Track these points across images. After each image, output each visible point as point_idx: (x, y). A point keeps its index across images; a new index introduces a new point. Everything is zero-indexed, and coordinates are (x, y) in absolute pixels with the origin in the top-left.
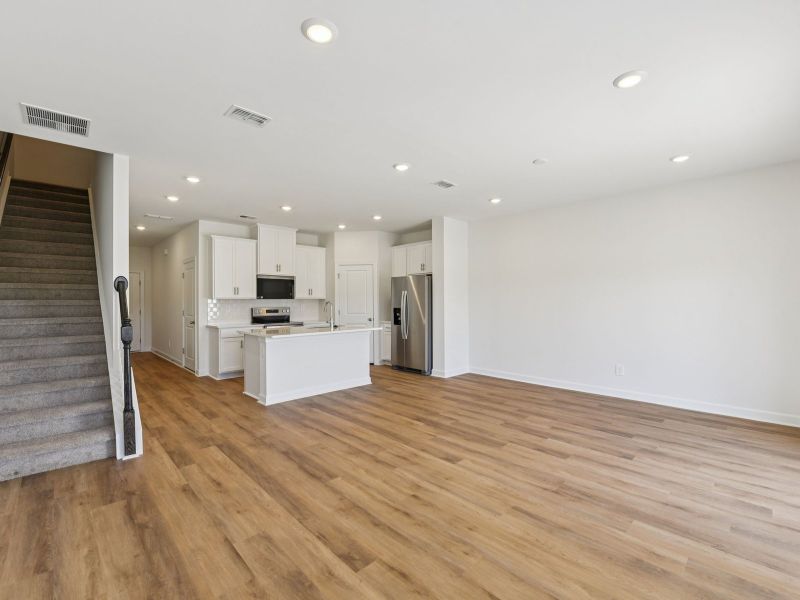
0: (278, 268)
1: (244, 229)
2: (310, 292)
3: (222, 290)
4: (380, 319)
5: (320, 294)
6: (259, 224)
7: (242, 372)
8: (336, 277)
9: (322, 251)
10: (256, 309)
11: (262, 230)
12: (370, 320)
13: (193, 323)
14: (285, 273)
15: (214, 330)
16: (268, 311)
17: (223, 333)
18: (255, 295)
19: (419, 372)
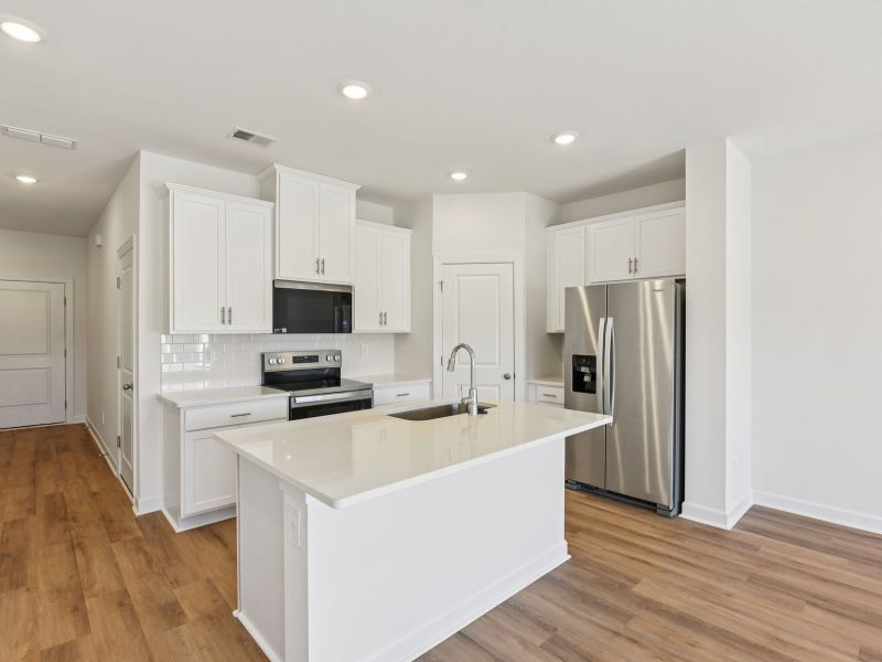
0: (320, 266)
1: (248, 180)
2: (383, 318)
3: (194, 314)
4: (527, 377)
5: (400, 322)
6: (277, 166)
7: (233, 508)
8: (436, 287)
9: (404, 235)
10: (272, 354)
11: (286, 178)
12: (507, 377)
13: (130, 387)
14: (333, 277)
15: (172, 410)
16: (296, 360)
17: (191, 418)
18: (268, 326)
19: (651, 507)
